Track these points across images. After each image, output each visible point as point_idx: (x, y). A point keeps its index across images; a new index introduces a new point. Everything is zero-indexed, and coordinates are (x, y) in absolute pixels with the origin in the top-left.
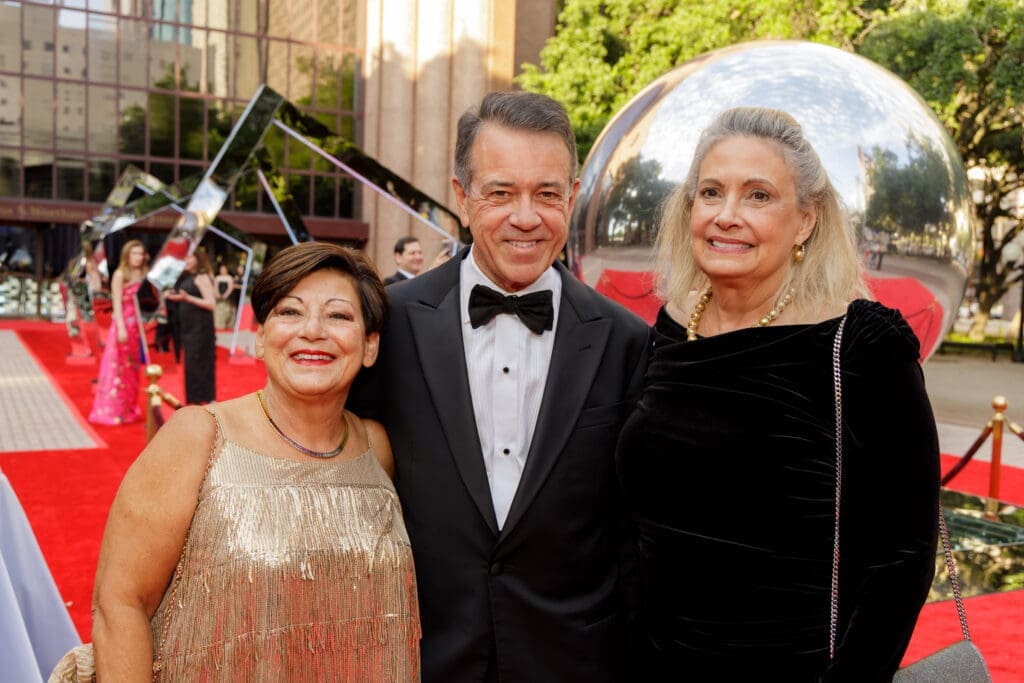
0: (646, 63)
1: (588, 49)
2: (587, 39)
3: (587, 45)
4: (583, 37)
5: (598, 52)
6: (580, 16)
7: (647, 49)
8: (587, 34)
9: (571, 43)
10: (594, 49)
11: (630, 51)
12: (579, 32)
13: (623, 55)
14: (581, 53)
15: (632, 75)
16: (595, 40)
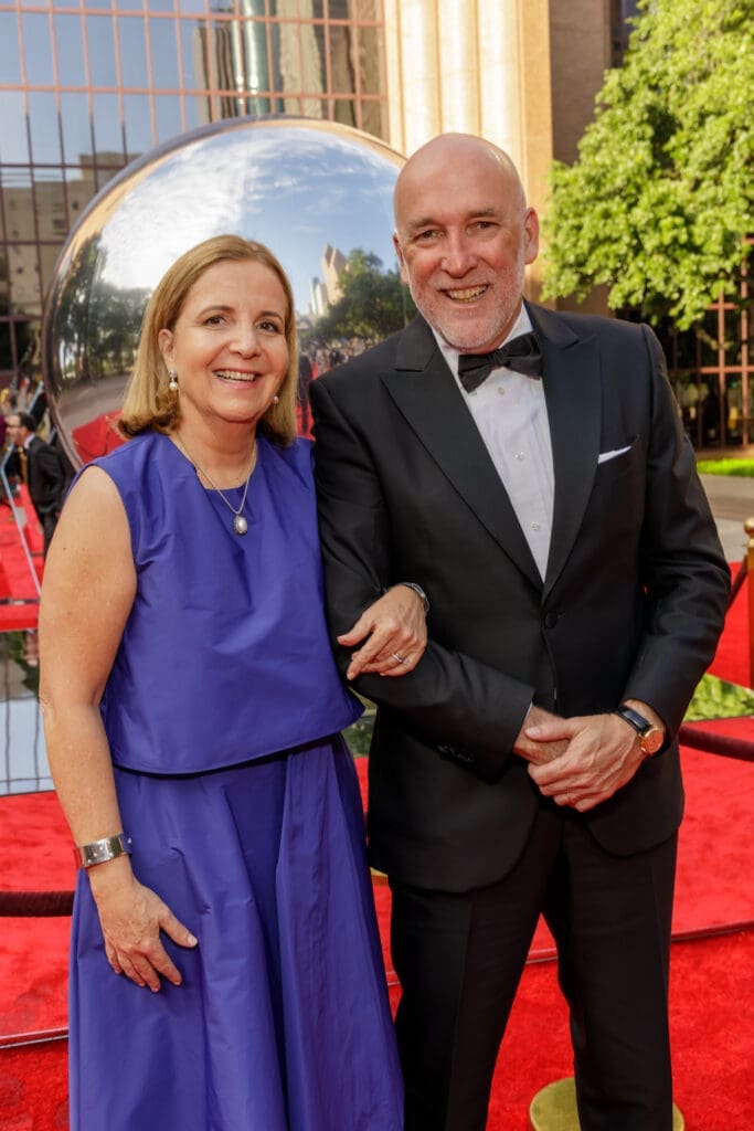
0: (700, 139)
1: (631, 132)
2: (632, 120)
3: (629, 127)
4: (625, 118)
5: (643, 132)
6: (621, 95)
7: (702, 123)
8: (629, 115)
9: (613, 126)
10: (638, 130)
11: (681, 126)
12: (619, 113)
13: (674, 133)
14: (624, 138)
15: (685, 155)
16: (639, 119)
